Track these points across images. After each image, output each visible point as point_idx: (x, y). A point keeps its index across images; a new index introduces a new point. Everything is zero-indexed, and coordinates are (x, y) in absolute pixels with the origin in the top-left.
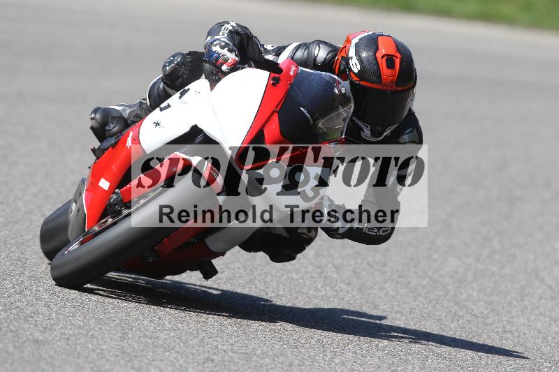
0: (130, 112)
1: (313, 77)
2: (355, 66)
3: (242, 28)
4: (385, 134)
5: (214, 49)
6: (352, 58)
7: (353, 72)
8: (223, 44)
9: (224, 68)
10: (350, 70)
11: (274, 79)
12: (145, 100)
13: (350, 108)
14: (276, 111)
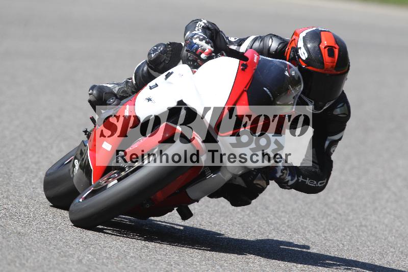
0: (119, 89)
1: (271, 63)
2: (303, 54)
3: (211, 25)
4: (325, 108)
5: (195, 41)
6: (300, 48)
7: (302, 59)
8: (201, 37)
9: (203, 56)
10: (299, 57)
11: (243, 65)
12: (131, 79)
13: (301, 87)
14: (245, 91)
